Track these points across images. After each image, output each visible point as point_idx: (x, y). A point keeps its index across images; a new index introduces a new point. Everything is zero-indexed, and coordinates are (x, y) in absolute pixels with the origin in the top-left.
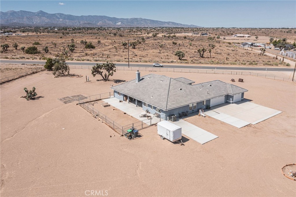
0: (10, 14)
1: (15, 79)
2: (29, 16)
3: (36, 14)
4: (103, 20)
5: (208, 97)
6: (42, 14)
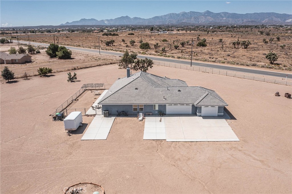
0: (182, 15)
2: (196, 16)
3: (203, 14)
4: (269, 17)
5: (163, 102)
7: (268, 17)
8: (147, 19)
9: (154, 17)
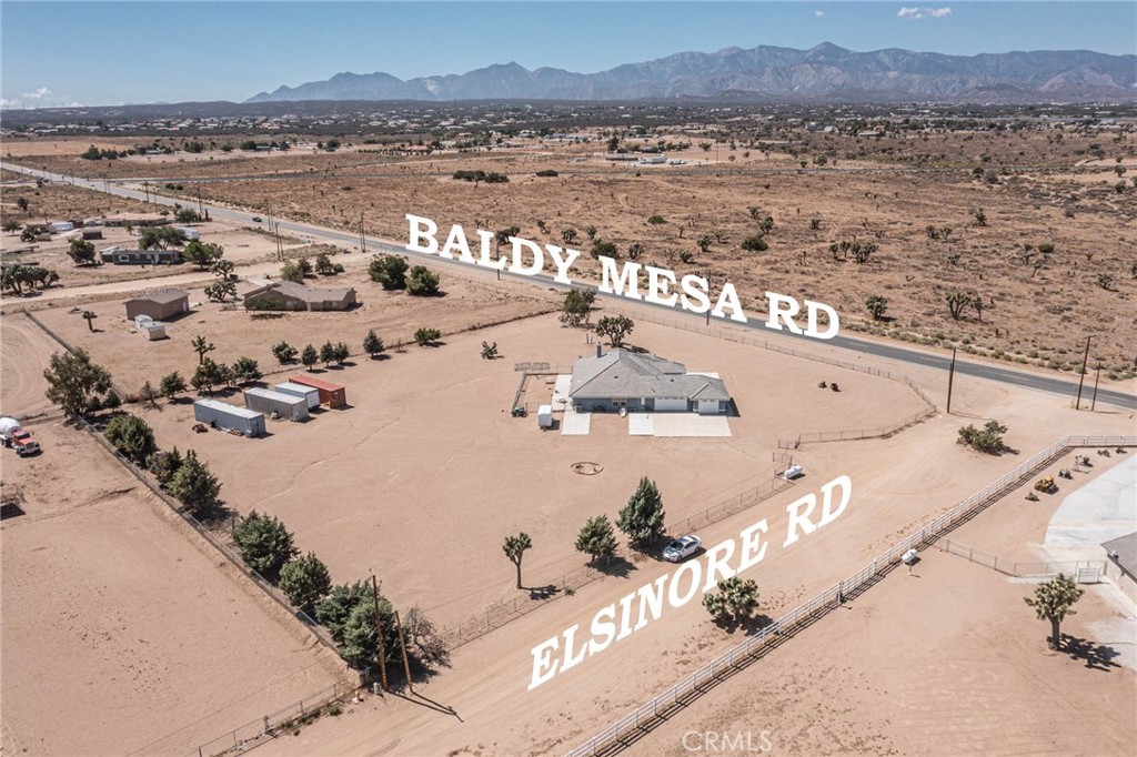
0: (726, 59)
1: (504, 322)
2: (783, 65)
3: (807, 56)
4: (1069, 69)
5: (650, 394)
6: (830, 53)
7: (1063, 68)
8: (590, 75)
9: (617, 69)
